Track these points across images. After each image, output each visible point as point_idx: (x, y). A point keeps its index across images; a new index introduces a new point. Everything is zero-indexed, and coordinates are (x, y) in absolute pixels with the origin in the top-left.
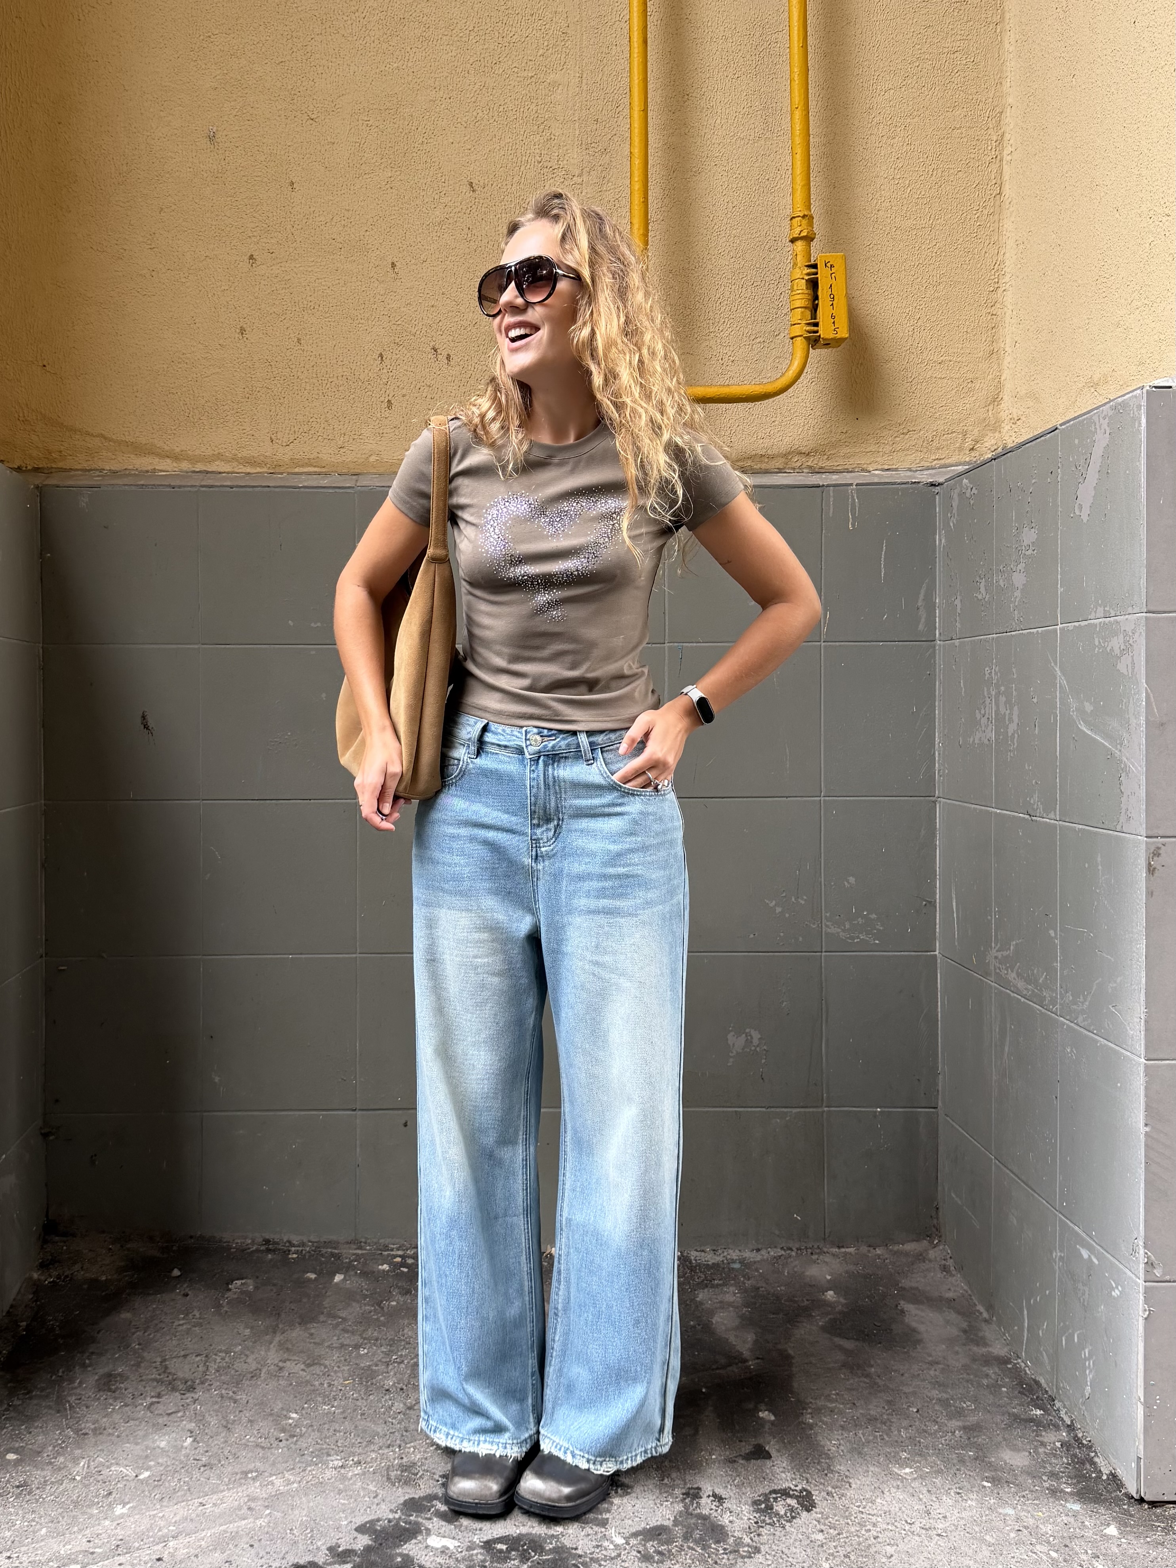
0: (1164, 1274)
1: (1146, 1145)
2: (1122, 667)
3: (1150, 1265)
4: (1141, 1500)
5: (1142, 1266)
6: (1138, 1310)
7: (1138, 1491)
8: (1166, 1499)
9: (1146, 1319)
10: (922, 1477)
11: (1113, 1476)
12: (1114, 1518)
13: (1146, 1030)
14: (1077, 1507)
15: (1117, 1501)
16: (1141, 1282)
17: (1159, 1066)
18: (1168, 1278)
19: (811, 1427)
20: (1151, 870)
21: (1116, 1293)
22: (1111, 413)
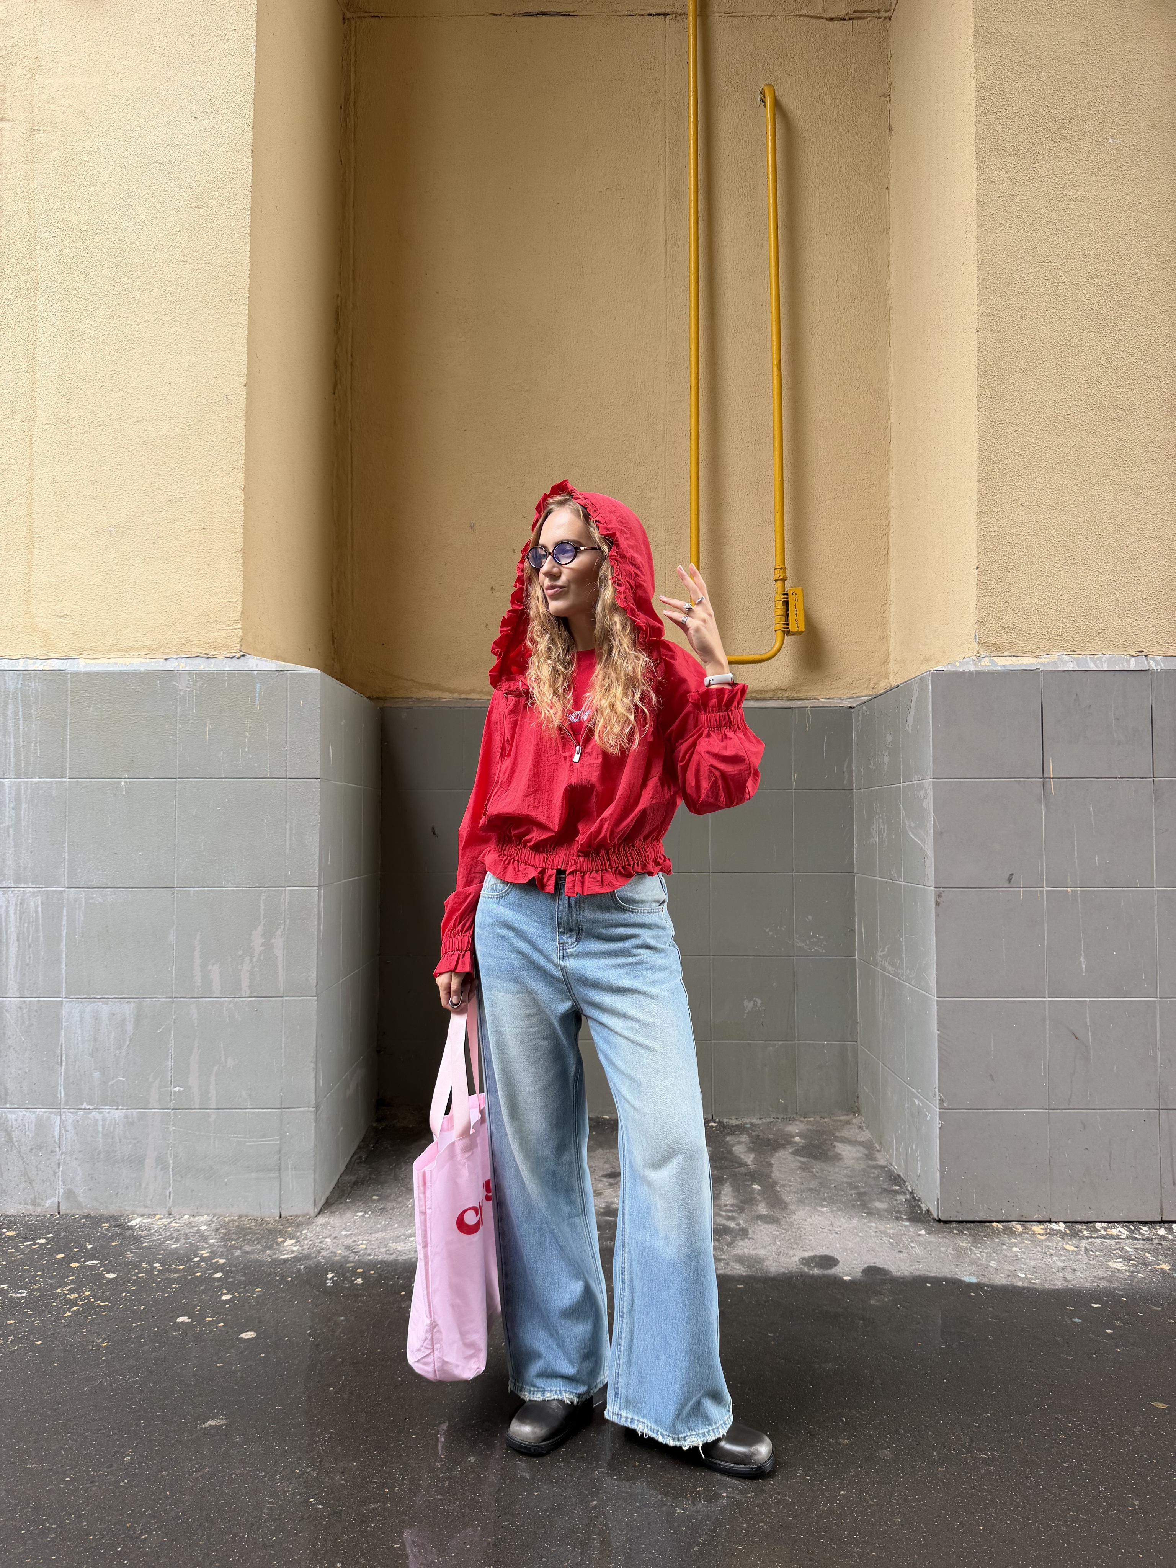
0: (949, 1105)
1: (938, 1040)
2: (924, 805)
3: (941, 1101)
4: (939, 1221)
5: (938, 1101)
6: (937, 1124)
7: (938, 1216)
8: (951, 1219)
9: (940, 1128)
10: (832, 1212)
11: (928, 1211)
12: (924, 1228)
13: (937, 982)
14: (907, 1224)
15: (928, 1222)
16: (937, 1109)
17: (943, 1001)
18: (950, 1107)
19: (779, 1192)
20: (937, 904)
21: (928, 1118)
22: (919, 681)
